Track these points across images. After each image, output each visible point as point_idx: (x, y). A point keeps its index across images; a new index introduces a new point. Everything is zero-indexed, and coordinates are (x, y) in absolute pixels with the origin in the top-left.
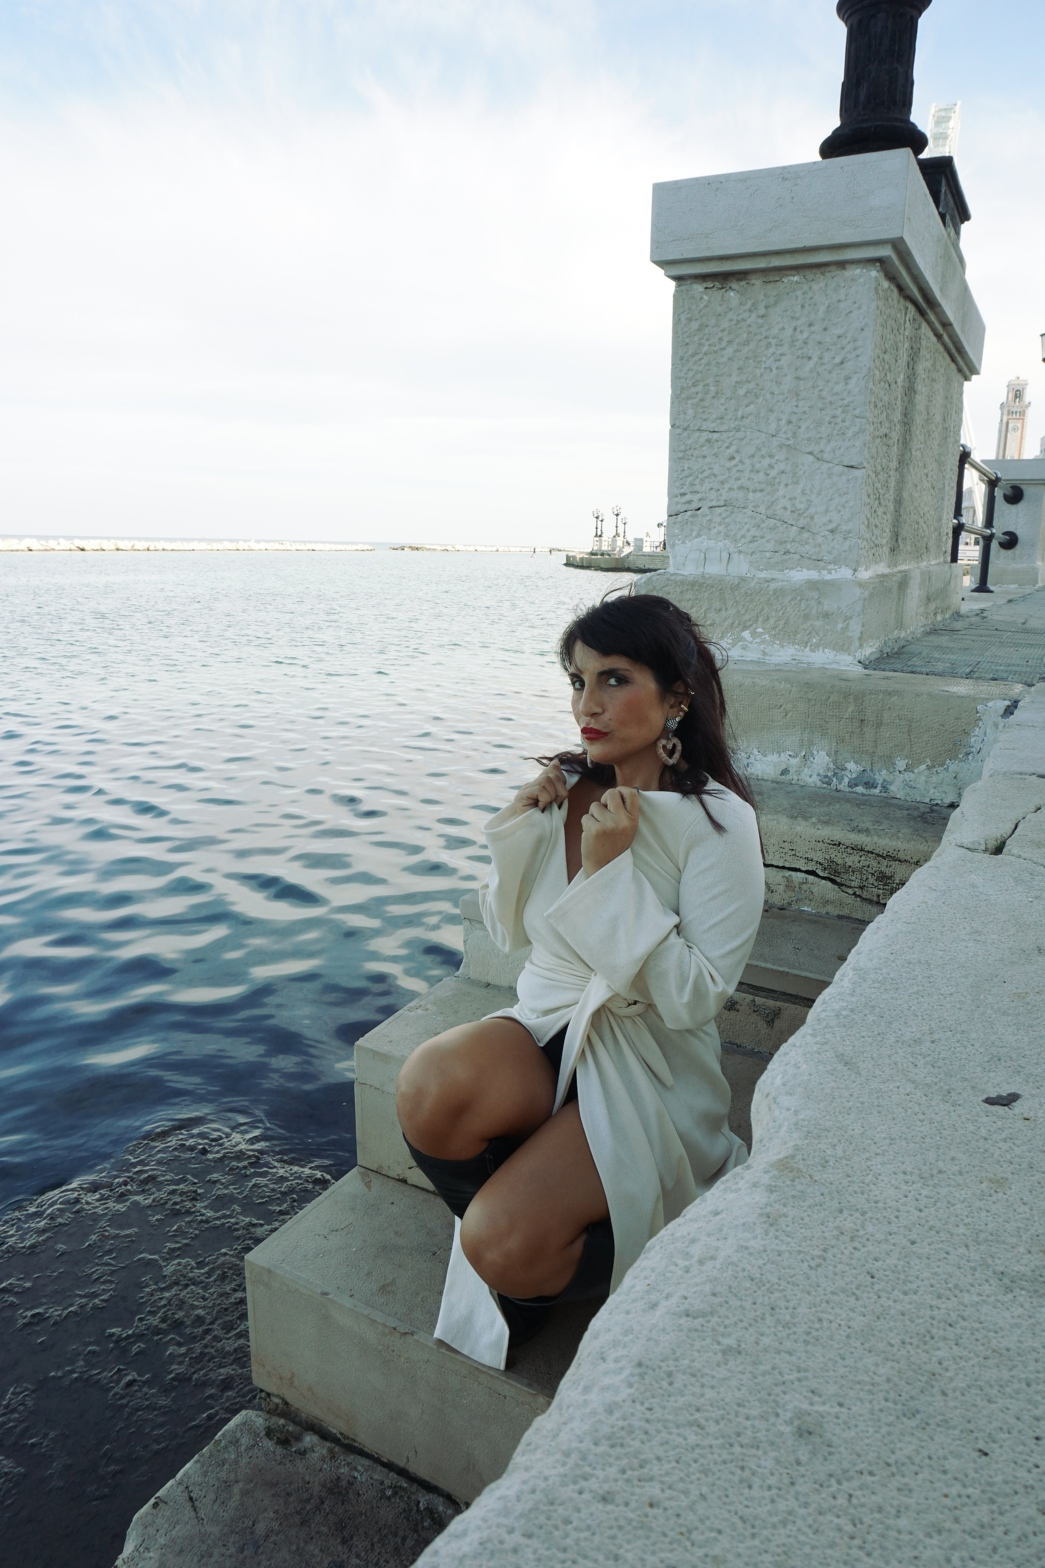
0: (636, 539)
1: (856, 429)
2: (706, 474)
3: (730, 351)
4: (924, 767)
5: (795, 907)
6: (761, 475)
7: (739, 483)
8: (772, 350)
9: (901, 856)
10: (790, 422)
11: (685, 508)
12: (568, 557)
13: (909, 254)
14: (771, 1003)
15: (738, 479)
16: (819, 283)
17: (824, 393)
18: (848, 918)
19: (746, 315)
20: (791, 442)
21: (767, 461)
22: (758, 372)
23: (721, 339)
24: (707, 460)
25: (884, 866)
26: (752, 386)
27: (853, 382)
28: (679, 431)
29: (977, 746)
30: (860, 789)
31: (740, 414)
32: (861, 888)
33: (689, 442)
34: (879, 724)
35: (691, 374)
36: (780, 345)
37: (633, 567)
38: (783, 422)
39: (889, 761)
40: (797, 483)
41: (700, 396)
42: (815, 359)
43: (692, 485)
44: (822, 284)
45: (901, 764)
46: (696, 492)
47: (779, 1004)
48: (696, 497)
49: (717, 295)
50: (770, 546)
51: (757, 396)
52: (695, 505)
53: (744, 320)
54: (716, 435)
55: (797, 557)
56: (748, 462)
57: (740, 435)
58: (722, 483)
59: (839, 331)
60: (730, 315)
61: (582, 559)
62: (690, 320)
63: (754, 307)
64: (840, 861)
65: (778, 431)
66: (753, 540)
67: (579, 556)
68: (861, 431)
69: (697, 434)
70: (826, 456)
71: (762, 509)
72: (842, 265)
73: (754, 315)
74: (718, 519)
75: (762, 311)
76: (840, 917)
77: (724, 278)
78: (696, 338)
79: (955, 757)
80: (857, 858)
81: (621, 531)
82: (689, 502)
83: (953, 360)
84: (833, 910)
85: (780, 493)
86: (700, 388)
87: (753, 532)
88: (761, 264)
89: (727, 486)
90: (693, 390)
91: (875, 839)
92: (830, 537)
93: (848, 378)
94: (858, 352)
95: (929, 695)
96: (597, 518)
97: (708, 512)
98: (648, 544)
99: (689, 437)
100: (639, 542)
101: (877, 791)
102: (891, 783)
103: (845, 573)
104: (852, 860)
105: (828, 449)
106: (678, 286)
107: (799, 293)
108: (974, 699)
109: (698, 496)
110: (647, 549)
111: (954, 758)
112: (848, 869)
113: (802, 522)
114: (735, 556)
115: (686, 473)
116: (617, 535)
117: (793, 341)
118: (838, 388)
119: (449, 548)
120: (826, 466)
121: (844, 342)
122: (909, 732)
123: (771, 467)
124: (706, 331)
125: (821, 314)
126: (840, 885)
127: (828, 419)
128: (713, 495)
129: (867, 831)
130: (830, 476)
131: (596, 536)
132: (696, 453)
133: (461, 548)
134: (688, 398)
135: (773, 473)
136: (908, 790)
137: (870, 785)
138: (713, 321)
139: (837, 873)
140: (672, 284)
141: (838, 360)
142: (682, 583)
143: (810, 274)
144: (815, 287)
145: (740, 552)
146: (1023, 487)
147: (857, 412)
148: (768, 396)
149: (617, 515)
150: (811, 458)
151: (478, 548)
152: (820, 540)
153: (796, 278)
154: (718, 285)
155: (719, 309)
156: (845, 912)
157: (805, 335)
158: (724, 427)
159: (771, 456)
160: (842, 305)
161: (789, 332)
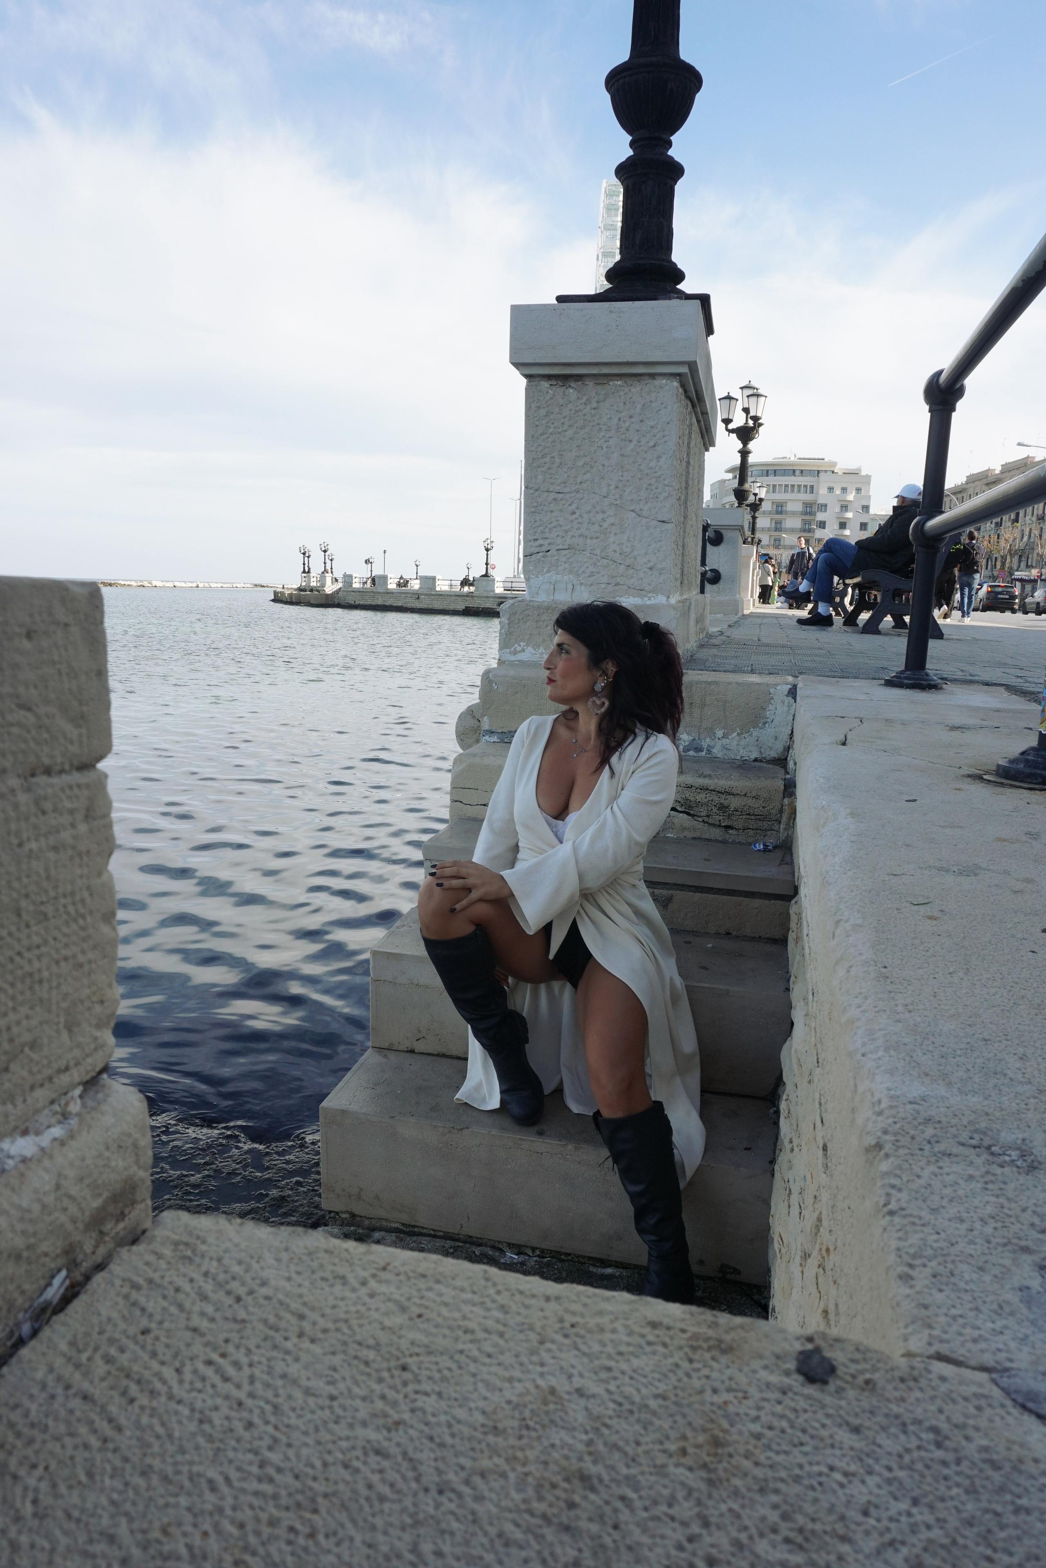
0: (345, 576)
1: (666, 494)
2: (553, 525)
3: (570, 433)
4: (735, 734)
5: (662, 835)
6: (596, 526)
7: (579, 532)
8: (602, 434)
9: (735, 791)
10: (617, 487)
11: (537, 550)
12: (275, 593)
13: (697, 370)
14: (665, 892)
15: (578, 529)
16: (636, 389)
17: (642, 467)
18: (699, 838)
19: (582, 407)
20: (618, 502)
21: (600, 516)
22: (592, 449)
23: (563, 423)
24: (554, 514)
25: (723, 799)
26: (588, 459)
27: (663, 460)
28: (531, 491)
29: (771, 717)
30: (691, 753)
31: (579, 480)
32: (708, 816)
33: (540, 500)
34: (703, 706)
35: (540, 449)
36: (609, 430)
37: (343, 603)
38: (612, 487)
39: (711, 732)
40: (623, 533)
41: (548, 465)
42: (634, 442)
43: (542, 532)
44: (638, 389)
45: (719, 733)
46: (546, 538)
47: (671, 892)
48: (546, 542)
49: (560, 390)
50: (605, 580)
51: (592, 467)
52: (545, 548)
53: (580, 410)
54: (561, 496)
55: (625, 587)
56: (586, 516)
57: (579, 495)
58: (566, 531)
59: (652, 423)
60: (570, 406)
61: (291, 595)
62: (539, 408)
63: (589, 401)
64: (692, 799)
65: (608, 494)
66: (592, 574)
67: (287, 592)
68: (670, 496)
69: (546, 494)
70: (644, 513)
71: (598, 552)
72: (653, 376)
73: (588, 407)
74: (564, 559)
75: (594, 405)
76: (694, 839)
77: (565, 379)
78: (544, 422)
79: (757, 726)
80: (704, 796)
81: (328, 567)
82: (541, 546)
83: (703, 438)
84: (689, 834)
85: (611, 540)
86: (547, 459)
87: (591, 569)
88: (595, 371)
89: (570, 534)
90: (543, 460)
91: (716, 781)
92: (650, 573)
93: (659, 457)
94: (666, 439)
95: (737, 683)
96: (304, 554)
97: (555, 553)
98: (357, 580)
99: (539, 496)
100: (348, 579)
101: (703, 753)
102: (713, 747)
103: (661, 599)
104: (701, 797)
105: (646, 508)
106: (528, 382)
107: (621, 393)
108: (768, 685)
109: (548, 541)
110: (356, 585)
111: (755, 726)
112: (698, 804)
113: (628, 562)
114: (578, 587)
115: (538, 523)
116: (326, 571)
117: (618, 429)
118: (653, 464)
119: (146, 584)
120: (645, 521)
121: (656, 431)
122: (724, 709)
123: (604, 520)
124: (552, 417)
125: (638, 410)
126: (693, 816)
127: (645, 486)
128: (559, 541)
129: (710, 776)
130: (648, 528)
131: (304, 572)
132: (545, 508)
133: (159, 584)
134: (539, 467)
135: (605, 525)
136: (725, 751)
137: (698, 749)
138: (557, 410)
139: (690, 807)
140: (524, 381)
141: (651, 444)
142: (539, 608)
143: (630, 381)
144: (633, 390)
145: (582, 584)
146: (723, 532)
147: (666, 482)
148: (601, 467)
149: (325, 551)
150: (633, 514)
151: (177, 584)
152: (641, 575)
153: (619, 383)
154: (560, 383)
155: (561, 401)
156: (697, 835)
157: (627, 424)
158: (567, 490)
159: (603, 512)
160: (654, 405)
161: (615, 421)
